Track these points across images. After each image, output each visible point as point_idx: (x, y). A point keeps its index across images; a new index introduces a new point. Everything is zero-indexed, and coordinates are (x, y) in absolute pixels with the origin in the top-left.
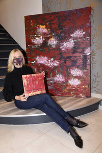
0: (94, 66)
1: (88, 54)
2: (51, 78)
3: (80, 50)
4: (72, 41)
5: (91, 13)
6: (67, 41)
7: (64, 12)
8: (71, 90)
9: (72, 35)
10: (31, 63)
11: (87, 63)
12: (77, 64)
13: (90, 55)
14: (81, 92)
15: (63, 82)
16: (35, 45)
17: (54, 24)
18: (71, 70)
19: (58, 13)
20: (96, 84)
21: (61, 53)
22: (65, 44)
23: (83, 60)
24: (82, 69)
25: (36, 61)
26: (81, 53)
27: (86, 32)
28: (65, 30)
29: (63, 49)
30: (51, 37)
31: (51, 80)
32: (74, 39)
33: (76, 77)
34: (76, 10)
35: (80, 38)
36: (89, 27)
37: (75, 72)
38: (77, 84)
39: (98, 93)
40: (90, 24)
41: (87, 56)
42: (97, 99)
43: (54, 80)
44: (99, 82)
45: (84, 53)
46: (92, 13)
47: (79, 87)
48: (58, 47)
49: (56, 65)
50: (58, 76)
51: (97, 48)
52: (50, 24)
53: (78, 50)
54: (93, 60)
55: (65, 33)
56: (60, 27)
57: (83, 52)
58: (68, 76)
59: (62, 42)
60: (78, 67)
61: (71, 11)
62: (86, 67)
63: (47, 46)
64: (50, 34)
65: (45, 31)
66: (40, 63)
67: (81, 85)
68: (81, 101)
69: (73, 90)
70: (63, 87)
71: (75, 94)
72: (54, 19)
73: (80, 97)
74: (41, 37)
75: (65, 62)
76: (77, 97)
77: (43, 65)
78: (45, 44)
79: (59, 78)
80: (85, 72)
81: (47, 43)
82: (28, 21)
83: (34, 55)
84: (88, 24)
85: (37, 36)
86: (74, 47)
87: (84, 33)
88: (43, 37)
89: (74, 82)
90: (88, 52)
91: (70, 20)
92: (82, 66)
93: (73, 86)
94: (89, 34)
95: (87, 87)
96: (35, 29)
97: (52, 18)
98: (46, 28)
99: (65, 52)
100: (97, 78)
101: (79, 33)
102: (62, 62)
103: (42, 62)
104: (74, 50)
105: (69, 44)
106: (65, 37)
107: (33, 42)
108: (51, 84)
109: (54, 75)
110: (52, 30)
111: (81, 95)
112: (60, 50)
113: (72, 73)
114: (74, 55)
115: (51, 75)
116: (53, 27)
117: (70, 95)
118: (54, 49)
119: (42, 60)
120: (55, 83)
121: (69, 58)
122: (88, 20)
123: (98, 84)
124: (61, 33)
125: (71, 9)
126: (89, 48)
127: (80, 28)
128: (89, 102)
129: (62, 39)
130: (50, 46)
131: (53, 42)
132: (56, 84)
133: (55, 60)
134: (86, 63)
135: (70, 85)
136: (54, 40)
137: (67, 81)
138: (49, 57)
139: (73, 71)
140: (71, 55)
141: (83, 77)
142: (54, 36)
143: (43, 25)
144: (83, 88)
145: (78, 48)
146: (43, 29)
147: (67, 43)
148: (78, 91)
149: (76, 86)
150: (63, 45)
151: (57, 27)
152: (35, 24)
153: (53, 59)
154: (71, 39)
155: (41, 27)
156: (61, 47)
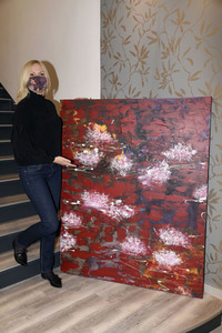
0: (213, 227)
1: (201, 200)
2: (114, 243)
3: (182, 189)
4: (165, 167)
6: (154, 165)
7: (151, 100)
8: (158, 275)
9: (166, 154)
10: (69, 204)
11: (199, 220)
13: (206, 201)
14: (182, 282)
15: (141, 255)
16: (81, 165)
17: (126, 124)
18: (161, 230)
19: (137, 101)
20: (217, 265)
21: (139, 190)
22: (149, 172)
23: (188, 211)
24: (185, 231)
25: (82, 202)
26: (184, 194)
27: (199, 152)
28: (152, 140)
29: (144, 183)
30: (118, 153)
31: (114, 248)
32: (171, 162)
33: (171, 248)
35: (185, 162)
37: (170, 236)
38: (172, 264)
41: (198, 203)
43: (120, 248)
45: (191, 197)
46: (213, 110)
47: (177, 272)
48: (132, 177)
49: (126, 214)
50: (130, 240)
52: (118, 124)
53: (179, 189)
54: (211, 213)
55: (151, 147)
56: (141, 133)
57: (189, 192)
58: (153, 242)
59: (143, 166)
60: (177, 226)
62: (195, 227)
63: (109, 172)
64: (116, 145)
65: (106, 137)
66: (90, 208)
67: (182, 266)
69: (163, 276)
70: (142, 267)
71: (167, 285)
72: (127, 114)
73: (179, 293)
74: (96, 150)
75: (148, 211)
76: (171, 291)
77: (96, 212)
78: (103, 166)
79: (133, 245)
80: (192, 239)
81: (109, 164)
82: (68, 112)
83: (77, 186)
84: (204, 134)
85: (87, 147)
86: (169, 181)
87: (194, 152)
88: (100, 151)
89: (168, 259)
90: (201, 195)
91: (163, 121)
93: (163, 267)
95: (195, 271)
96: (83, 131)
97: (124, 112)
98: (109, 131)
99: (148, 189)
100: (219, 254)
101: (182, 151)
102: (142, 210)
103: (95, 205)
104: (171, 187)
105: (158, 173)
106: (151, 157)
107: (76, 158)
108: (114, 256)
109: (122, 238)
110: (121, 138)
111: (181, 288)
112: (138, 183)
113: (162, 237)
114: (170, 198)
115: (115, 235)
116: (124, 130)
117: (155, 286)
118: (123, 179)
119: (95, 201)
120: (122, 255)
121: (158, 202)
122: (204, 124)
124: (141, 147)
126: (204, 188)
127: (186, 141)
129: (143, 160)
130: (116, 172)
131: (122, 164)
132: (124, 256)
133: (124, 203)
134: (195, 220)
135: (156, 264)
136: (125, 159)
137: (150, 254)
138: (113, 197)
139: (166, 233)
140: (163, 196)
141: (187, 250)
142: (125, 150)
143: (101, 123)
144: (186, 274)
145: (180, 184)
146: (102, 132)
147: (153, 170)
148: (174, 279)
149: (170, 268)
150: (145, 173)
151: (132, 131)
152: (84, 120)
153: (120, 201)
154: (163, 163)
155: (97, 127)
156: (140, 177)
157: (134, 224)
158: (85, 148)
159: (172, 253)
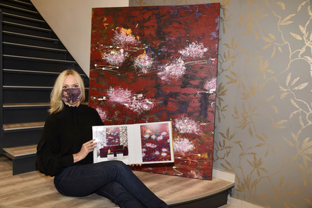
0: (221, 117)
1: (211, 91)
3: (196, 83)
4: (181, 63)
5: (219, 14)
6: (171, 61)
7: (170, 7)
9: (182, 52)
10: (96, 100)
11: (209, 109)
12: (190, 110)
13: (215, 92)
14: (194, 166)
16: (108, 64)
17: (148, 27)
18: (176, 120)
19: (158, 8)
20: (225, 151)
21: (158, 84)
22: (167, 68)
23: (200, 101)
24: (197, 120)
25: (108, 98)
26: (197, 87)
27: (210, 49)
28: (170, 40)
29: (163, 78)
30: (141, 52)
32: (186, 59)
33: (185, 135)
34: (191, 6)
35: (198, 59)
36: (215, 39)
37: (184, 125)
38: (186, 150)
39: (227, 170)
40: (218, 34)
41: (209, 94)
42: (224, 182)
44: (230, 147)
45: (203, 89)
46: (222, 15)
47: (190, 157)
48: (153, 74)
49: (146, 107)
51: (229, 80)
52: (141, 27)
53: (192, 82)
54: (220, 104)
55: (169, 46)
56: (161, 35)
57: (201, 86)
59: (161, 64)
60: (190, 115)
61: (183, 8)
62: (206, 116)
63: (132, 70)
64: (139, 46)
65: (131, 39)
66: (115, 103)
67: (194, 151)
68: (192, 184)
71: (180, 170)
72: (149, 19)
73: (191, 177)
74: (122, 51)
75: (166, 103)
76: (184, 176)
77: (120, 107)
78: (128, 65)
80: (203, 127)
81: (133, 63)
82: (99, 18)
83: (104, 84)
84: (214, 34)
85: (114, 48)
86: (184, 76)
87: (205, 50)
88: (125, 51)
89: (181, 146)
90: (211, 87)
91: (180, 23)
92: (197, 114)
93: (178, 154)
94: (214, 53)
95: (206, 156)
96: (112, 35)
97: (146, 17)
98: (133, 34)
99: (166, 83)
100: (226, 141)
101: (195, 50)
102: (160, 102)
103: (119, 100)
104: (186, 80)
105: (175, 69)
106: (169, 55)
107: (104, 58)
110: (144, 39)
111: (193, 172)
112: (158, 78)
113: (177, 126)
114: (184, 91)
116: (147, 32)
117: (170, 172)
118: (144, 76)
119: (119, 96)
121: (174, 95)
122: (213, 26)
123: (228, 153)
124: (160, 47)
125: (183, 3)
126: (214, 80)
127: (199, 41)
128: (209, 189)
129: (162, 58)
130: (139, 69)
131: (144, 62)
133: (145, 97)
134: (206, 109)
136: (147, 58)
138: (135, 92)
139: (181, 122)
140: (178, 89)
141: (199, 137)
142: (147, 50)
143: (127, 27)
144: (198, 159)
145: (193, 78)
146: (127, 35)
147: (171, 66)
148: (187, 164)
149: (183, 154)
150: (164, 69)
151: (153, 33)
152: (112, 25)
153: (141, 95)
154: (179, 60)
155: (123, 31)
156: (159, 74)
157: (154, 116)
158: (112, 49)
159: (186, 141)
